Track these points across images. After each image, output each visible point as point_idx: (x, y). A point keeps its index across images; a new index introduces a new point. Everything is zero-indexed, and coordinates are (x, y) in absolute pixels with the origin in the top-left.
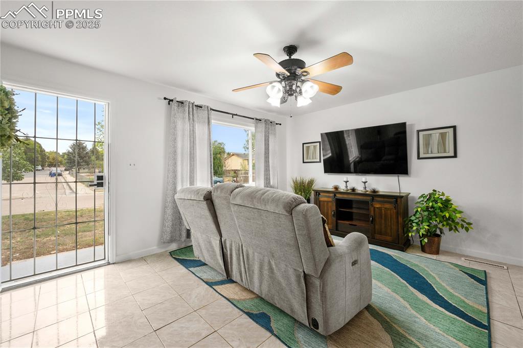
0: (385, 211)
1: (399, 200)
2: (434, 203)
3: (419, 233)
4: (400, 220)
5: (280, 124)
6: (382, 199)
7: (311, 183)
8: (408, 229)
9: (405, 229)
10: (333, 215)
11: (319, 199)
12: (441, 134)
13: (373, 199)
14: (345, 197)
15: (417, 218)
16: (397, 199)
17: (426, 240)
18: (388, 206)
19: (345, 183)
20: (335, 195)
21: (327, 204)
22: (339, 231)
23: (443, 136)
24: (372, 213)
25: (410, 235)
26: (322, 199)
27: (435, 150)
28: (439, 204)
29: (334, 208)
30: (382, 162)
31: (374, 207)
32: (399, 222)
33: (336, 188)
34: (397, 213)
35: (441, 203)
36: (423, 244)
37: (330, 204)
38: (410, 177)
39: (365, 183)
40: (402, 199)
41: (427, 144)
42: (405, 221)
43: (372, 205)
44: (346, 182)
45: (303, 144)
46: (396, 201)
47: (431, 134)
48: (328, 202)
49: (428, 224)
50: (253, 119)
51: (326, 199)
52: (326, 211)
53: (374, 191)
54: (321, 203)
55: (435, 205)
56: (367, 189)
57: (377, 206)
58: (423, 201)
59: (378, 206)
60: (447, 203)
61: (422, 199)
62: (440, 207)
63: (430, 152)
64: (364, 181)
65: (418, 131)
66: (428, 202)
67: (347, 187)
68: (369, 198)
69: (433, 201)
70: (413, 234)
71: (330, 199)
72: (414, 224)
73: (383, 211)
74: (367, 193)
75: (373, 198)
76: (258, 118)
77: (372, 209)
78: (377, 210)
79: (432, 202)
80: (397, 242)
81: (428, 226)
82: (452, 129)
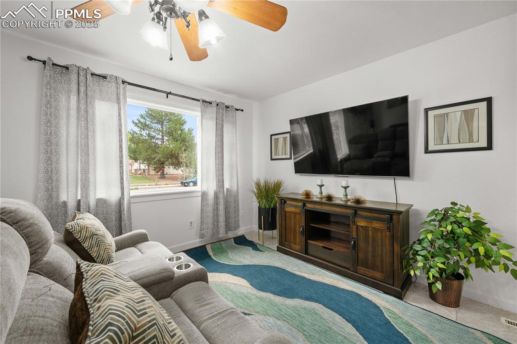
0: (373, 234)
1: (395, 217)
2: (455, 226)
3: (427, 274)
4: (397, 248)
5: (242, 110)
6: (369, 214)
7: (278, 185)
8: (408, 262)
9: (404, 263)
10: (302, 232)
11: (284, 208)
12: (465, 112)
13: (356, 213)
14: (318, 208)
15: (424, 249)
16: (391, 216)
17: (439, 285)
18: (376, 225)
19: (319, 187)
20: (304, 205)
21: (295, 217)
22: (308, 255)
23: (469, 115)
24: (354, 234)
25: (412, 273)
26: (288, 209)
27: (455, 138)
28: (466, 230)
29: (303, 223)
30: (374, 159)
31: (357, 226)
32: (395, 252)
33: (308, 195)
34: (393, 238)
35: (469, 228)
36: (434, 291)
37: (298, 216)
38: (412, 180)
39: (346, 188)
40: (401, 216)
41: (441, 129)
42: (404, 251)
43: (354, 222)
44: (321, 186)
45: (271, 135)
46: (391, 219)
47: (447, 114)
48: (295, 214)
49: (443, 260)
50: (199, 100)
51: (292, 209)
52: (292, 225)
53: (358, 201)
54: (288, 215)
55: (458, 231)
56: (349, 197)
57: (362, 225)
58: (434, 220)
59: (362, 223)
60: (478, 228)
61: (433, 217)
62: (466, 234)
63: (445, 141)
64: (344, 185)
65: (427, 111)
66: (443, 224)
67: (321, 193)
68: (350, 211)
69: (454, 222)
70: (418, 272)
71: (298, 210)
72: (419, 258)
73: (370, 232)
74: (349, 203)
75: (356, 211)
76: (207, 100)
77: (354, 228)
78: (361, 230)
79: (452, 223)
80: (391, 282)
81: (443, 263)
82: (485, 103)
